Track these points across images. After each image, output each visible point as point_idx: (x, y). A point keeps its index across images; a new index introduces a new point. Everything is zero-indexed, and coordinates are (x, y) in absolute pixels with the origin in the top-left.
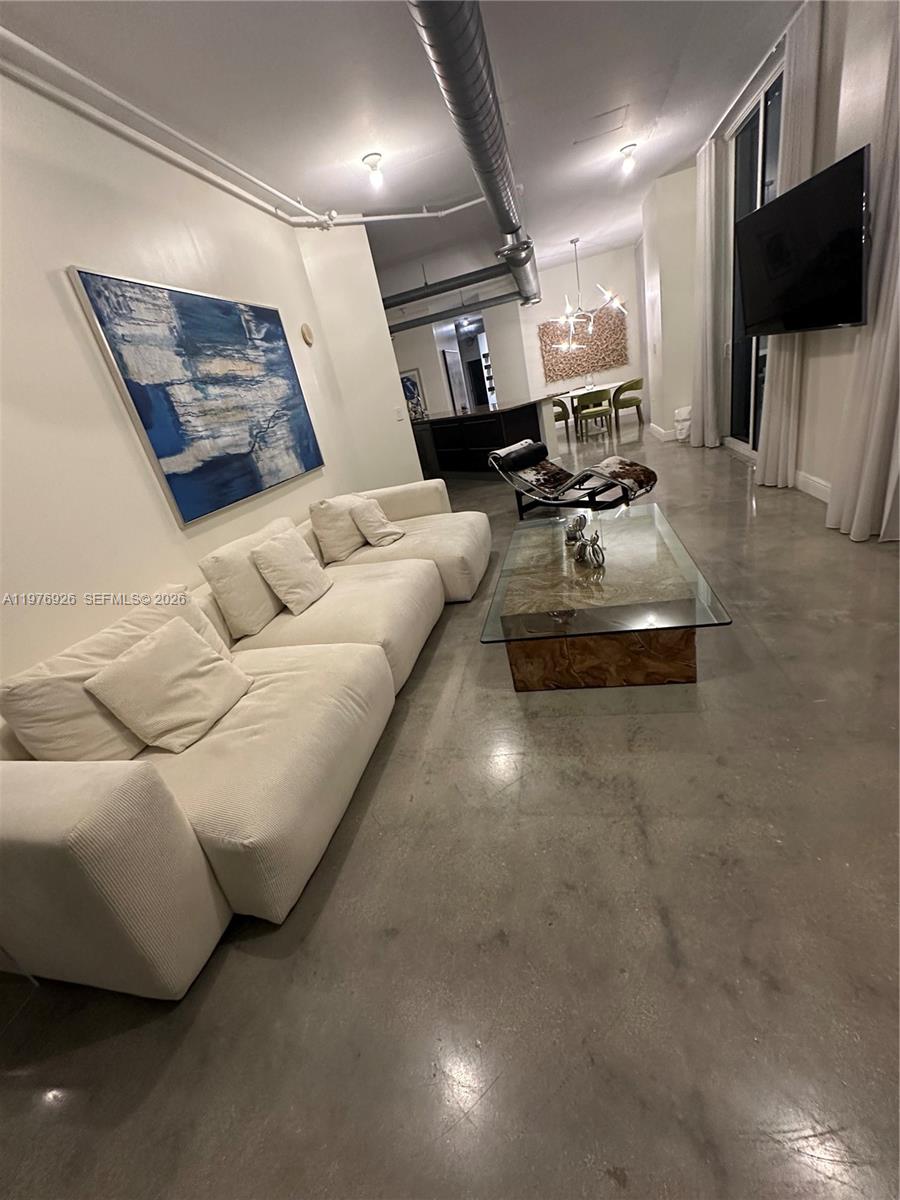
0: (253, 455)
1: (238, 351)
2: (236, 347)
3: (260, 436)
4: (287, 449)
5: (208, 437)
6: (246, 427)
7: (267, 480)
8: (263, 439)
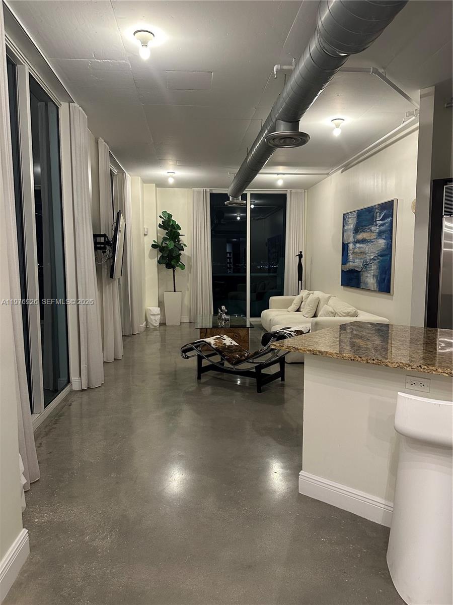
0: (361, 273)
1: (369, 228)
2: (369, 227)
3: (366, 266)
4: (374, 276)
5: (351, 262)
6: (362, 261)
7: (362, 285)
8: (366, 267)
